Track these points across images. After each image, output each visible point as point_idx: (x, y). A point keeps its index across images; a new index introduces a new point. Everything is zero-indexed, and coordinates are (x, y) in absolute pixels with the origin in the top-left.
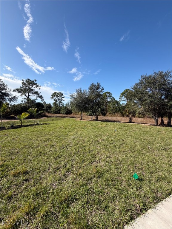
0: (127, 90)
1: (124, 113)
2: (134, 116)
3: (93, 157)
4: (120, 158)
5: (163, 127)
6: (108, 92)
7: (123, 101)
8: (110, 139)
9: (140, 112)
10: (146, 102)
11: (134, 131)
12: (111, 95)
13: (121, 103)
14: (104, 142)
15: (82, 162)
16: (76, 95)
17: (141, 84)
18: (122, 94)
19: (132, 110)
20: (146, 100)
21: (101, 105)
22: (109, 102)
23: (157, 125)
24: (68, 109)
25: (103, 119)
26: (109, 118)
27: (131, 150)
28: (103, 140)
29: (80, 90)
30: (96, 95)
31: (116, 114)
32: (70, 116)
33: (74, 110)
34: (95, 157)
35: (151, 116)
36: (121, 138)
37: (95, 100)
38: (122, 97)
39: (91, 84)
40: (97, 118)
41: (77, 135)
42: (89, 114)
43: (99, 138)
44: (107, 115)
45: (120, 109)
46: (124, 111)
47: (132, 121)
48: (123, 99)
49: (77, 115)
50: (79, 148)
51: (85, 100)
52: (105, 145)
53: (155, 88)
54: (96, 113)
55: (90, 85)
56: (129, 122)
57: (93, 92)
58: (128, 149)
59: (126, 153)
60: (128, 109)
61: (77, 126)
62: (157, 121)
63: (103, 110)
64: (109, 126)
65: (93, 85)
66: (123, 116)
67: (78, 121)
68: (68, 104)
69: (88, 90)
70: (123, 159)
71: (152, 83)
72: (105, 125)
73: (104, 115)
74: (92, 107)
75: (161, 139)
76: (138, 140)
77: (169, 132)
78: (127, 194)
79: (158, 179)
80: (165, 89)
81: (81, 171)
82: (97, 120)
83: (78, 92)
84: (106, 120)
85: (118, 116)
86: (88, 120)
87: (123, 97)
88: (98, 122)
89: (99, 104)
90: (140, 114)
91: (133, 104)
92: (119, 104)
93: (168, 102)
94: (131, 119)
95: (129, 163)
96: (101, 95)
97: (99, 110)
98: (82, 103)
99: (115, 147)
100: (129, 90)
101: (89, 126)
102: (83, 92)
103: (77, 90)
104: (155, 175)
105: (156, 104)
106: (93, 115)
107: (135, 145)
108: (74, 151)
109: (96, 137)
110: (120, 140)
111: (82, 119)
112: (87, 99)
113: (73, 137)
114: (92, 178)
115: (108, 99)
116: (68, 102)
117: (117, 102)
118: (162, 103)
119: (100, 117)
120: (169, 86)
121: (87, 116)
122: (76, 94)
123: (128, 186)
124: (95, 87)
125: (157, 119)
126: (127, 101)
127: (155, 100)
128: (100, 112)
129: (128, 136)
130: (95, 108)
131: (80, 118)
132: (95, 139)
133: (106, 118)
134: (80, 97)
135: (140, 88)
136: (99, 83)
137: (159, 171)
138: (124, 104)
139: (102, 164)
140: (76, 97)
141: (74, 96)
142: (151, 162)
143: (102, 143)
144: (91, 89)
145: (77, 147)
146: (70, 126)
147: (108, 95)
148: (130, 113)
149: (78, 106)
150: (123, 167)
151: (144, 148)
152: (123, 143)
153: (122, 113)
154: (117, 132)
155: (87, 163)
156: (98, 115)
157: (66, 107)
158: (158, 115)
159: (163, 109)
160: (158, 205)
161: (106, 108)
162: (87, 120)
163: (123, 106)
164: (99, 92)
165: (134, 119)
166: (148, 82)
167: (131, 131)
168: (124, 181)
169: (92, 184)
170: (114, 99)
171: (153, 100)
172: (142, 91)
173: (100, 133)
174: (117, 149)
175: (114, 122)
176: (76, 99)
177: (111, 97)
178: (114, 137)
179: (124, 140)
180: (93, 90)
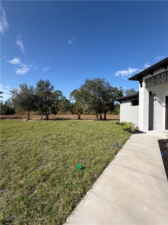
0: (75, 91)
1: (74, 111)
2: (82, 113)
3: (40, 160)
4: (68, 154)
5: (101, 121)
6: (59, 90)
7: (72, 100)
8: (60, 137)
9: (86, 110)
10: (90, 101)
11: (81, 126)
12: (61, 94)
13: (71, 102)
14: (53, 142)
15: (25, 169)
16: (19, 91)
17: (85, 86)
18: (72, 94)
19: (80, 109)
20: (89, 100)
21: (51, 103)
22: (60, 101)
23: (98, 120)
24: (8, 108)
25: (55, 117)
26: (61, 116)
27: (77, 144)
28: (53, 139)
29: (25, 86)
30: (45, 92)
31: (67, 112)
32: (12, 116)
33: (18, 110)
34: (42, 160)
35: (94, 113)
36: (70, 134)
37: (45, 98)
38: (71, 96)
39: (39, 80)
40: (47, 117)
41: (20, 139)
42: (38, 113)
43: (48, 138)
44: (58, 113)
45: (70, 107)
46: (74, 109)
47: (81, 118)
48: (72, 99)
49: (22, 114)
50: (21, 153)
51: (32, 97)
52: (53, 145)
53: (95, 91)
54: (46, 112)
55: (38, 82)
56: (78, 119)
57: (42, 89)
58: (75, 144)
59: (73, 147)
60: (76, 107)
61: (21, 128)
62: (97, 116)
63: (53, 109)
64: (60, 124)
65: (41, 82)
66: (73, 114)
67: (24, 122)
68: (8, 102)
69: (35, 87)
70: (70, 154)
71: (93, 86)
72: (55, 124)
73: (55, 113)
74: (41, 106)
75: (99, 131)
76: (84, 134)
77: (104, 124)
78: (72, 186)
79: (96, 163)
80: (101, 92)
81: (22, 182)
82: (47, 119)
83: (23, 87)
84: (57, 118)
85: (69, 114)
86: (38, 120)
87: (73, 96)
88: (48, 121)
89: (49, 103)
90: (86, 112)
91: (80, 103)
92: (69, 102)
93: (104, 102)
94: (79, 116)
95: (75, 156)
96: (51, 93)
97: (49, 109)
98: (28, 101)
99: (64, 144)
100: (77, 90)
101: (38, 127)
102: (29, 88)
103: (21, 85)
104: (94, 161)
105: (96, 103)
106: (43, 114)
107: (81, 139)
108: (15, 159)
109: (45, 137)
110: (69, 136)
111: (29, 119)
112: (35, 96)
113: (14, 143)
114: (36, 185)
115: (59, 98)
116: (9, 99)
117: (67, 101)
118: (100, 102)
119: (51, 116)
120: (104, 90)
121: (35, 116)
122: (19, 89)
123: (73, 178)
124: (44, 84)
125: (97, 115)
126: (76, 100)
127: (96, 100)
128: (51, 111)
129: (76, 132)
130: (45, 106)
131: (27, 118)
132: (43, 140)
133: (57, 116)
134: (25, 93)
135: (86, 89)
136: (48, 81)
137: (97, 156)
138: (74, 103)
139: (49, 165)
140: (20, 94)
141: (17, 92)
142: (92, 150)
143: (51, 143)
144: (39, 85)
145: (19, 153)
146: (10, 129)
147: (58, 93)
148: (79, 111)
149: (23, 104)
150: (70, 161)
151: (88, 140)
152: (71, 139)
153: (72, 111)
154: (66, 129)
155: (31, 169)
156: (49, 114)
157: (5, 105)
158: (98, 112)
159: (101, 107)
160: (94, 185)
161: (57, 107)
162: (35, 120)
163: (72, 105)
164: (49, 90)
165: (82, 116)
166: (91, 85)
167: (79, 127)
168: (70, 175)
169: (36, 191)
170: (65, 98)
171: (94, 100)
172: (87, 92)
173: (50, 132)
174: (66, 146)
175: (65, 120)
176: (20, 95)
177: (62, 96)
178: (64, 134)
179: (72, 136)
180: (41, 87)
